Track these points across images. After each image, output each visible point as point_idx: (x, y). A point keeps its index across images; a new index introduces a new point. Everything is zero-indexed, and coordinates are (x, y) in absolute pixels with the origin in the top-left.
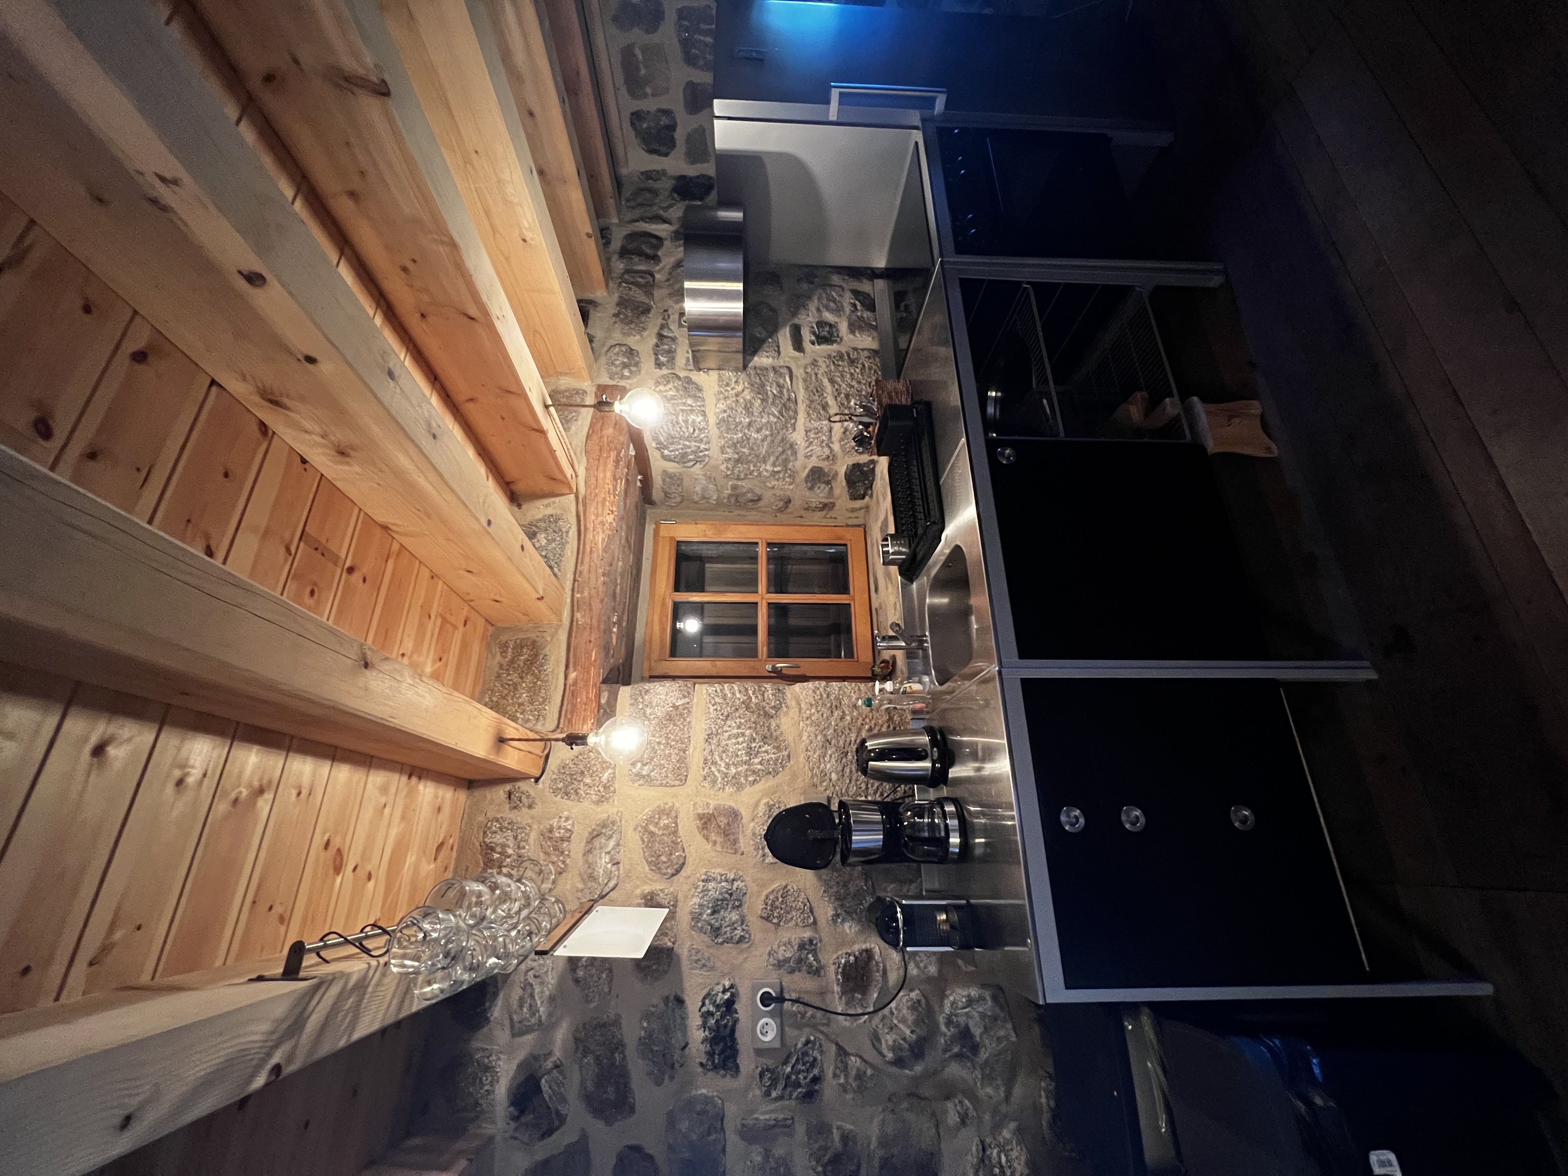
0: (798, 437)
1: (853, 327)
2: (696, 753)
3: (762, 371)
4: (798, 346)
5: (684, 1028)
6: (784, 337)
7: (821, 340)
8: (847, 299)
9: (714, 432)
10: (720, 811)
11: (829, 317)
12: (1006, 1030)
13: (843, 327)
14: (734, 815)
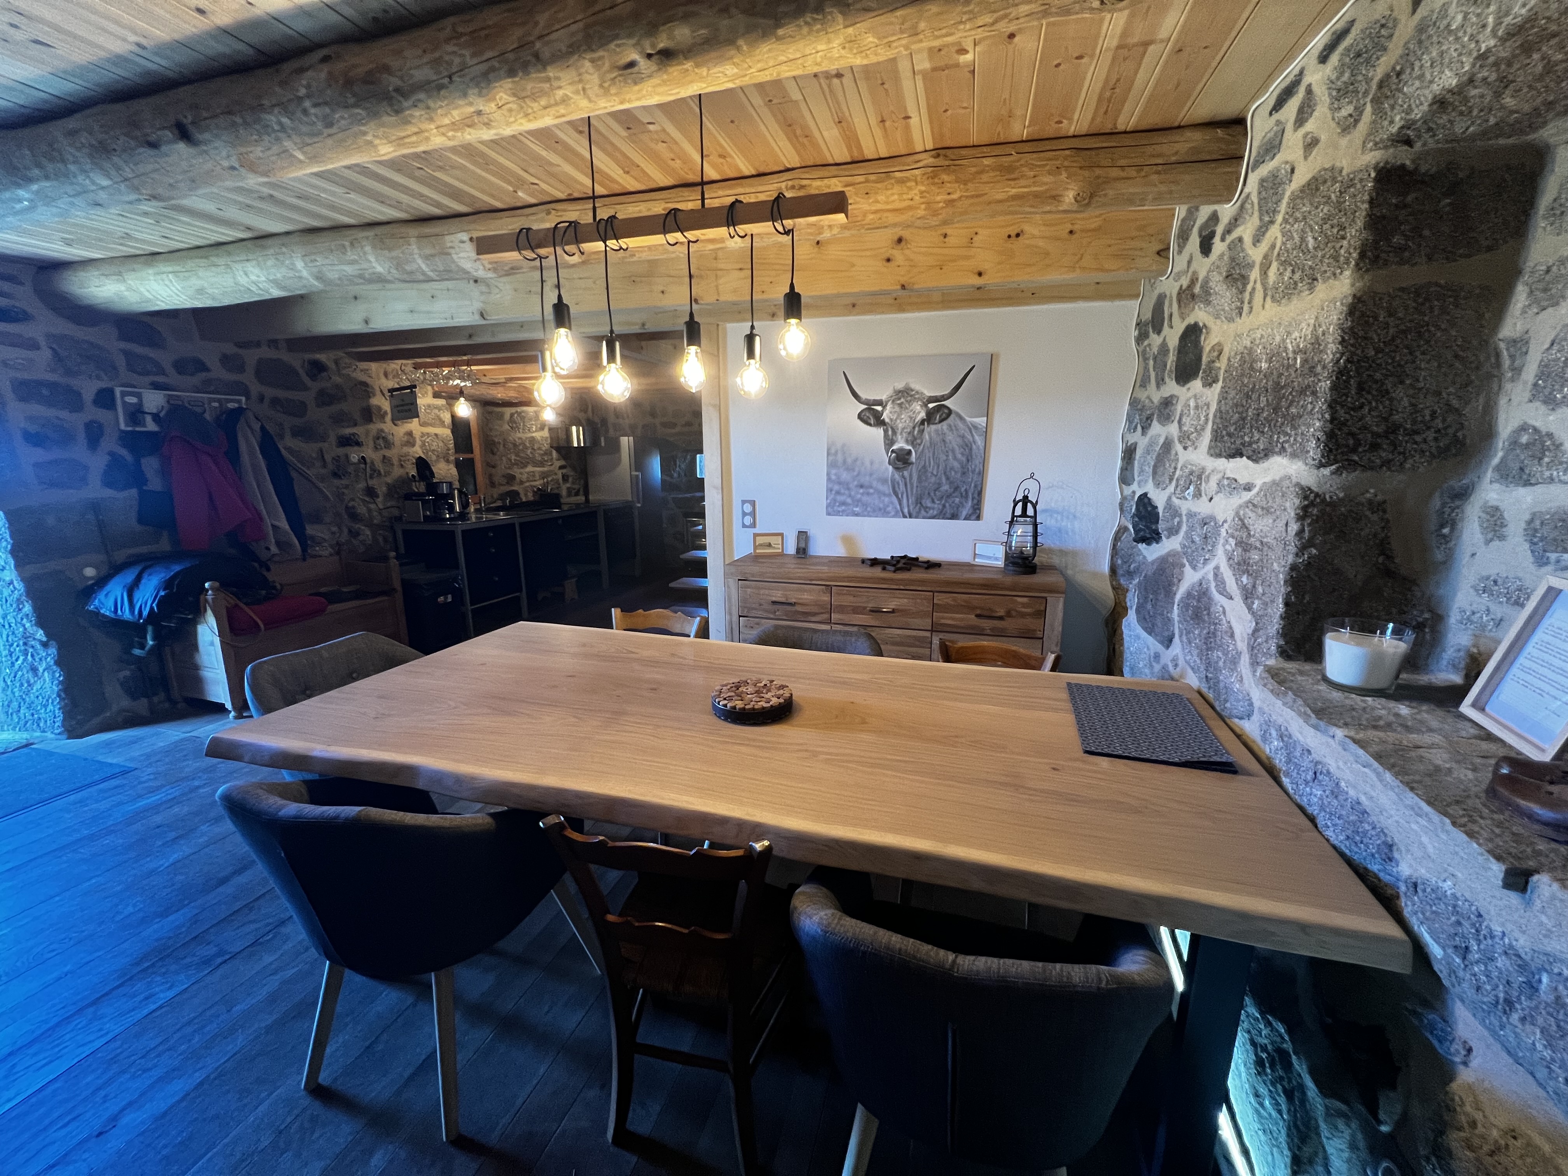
0: (530, 468)
1: (568, 488)
2: (431, 430)
3: (551, 454)
4: (561, 468)
5: (348, 427)
6: (562, 463)
7: (563, 476)
8: (576, 487)
9: (530, 435)
10: (414, 439)
11: (570, 479)
12: (362, 549)
13: (568, 485)
14: (413, 445)
